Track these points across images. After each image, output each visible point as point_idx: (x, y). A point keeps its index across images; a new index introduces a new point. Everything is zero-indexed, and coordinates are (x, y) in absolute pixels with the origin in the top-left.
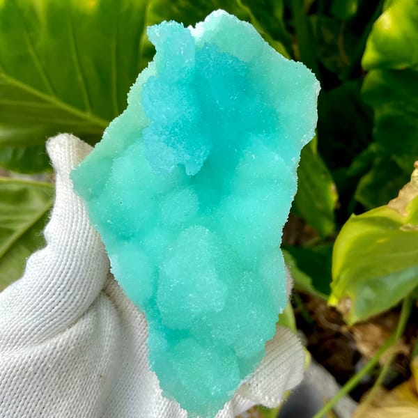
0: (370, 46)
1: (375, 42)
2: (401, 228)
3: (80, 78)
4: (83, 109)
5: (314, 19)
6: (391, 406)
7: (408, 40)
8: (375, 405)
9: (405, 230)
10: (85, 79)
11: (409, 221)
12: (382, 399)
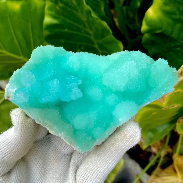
0: (144, 23)
1: (146, 21)
2: (163, 109)
3: (16, 41)
4: (19, 55)
5: (124, 8)
6: (164, 176)
7: (160, 20)
8: (157, 176)
9: (164, 109)
10: (18, 41)
11: (166, 106)
12: (160, 173)
